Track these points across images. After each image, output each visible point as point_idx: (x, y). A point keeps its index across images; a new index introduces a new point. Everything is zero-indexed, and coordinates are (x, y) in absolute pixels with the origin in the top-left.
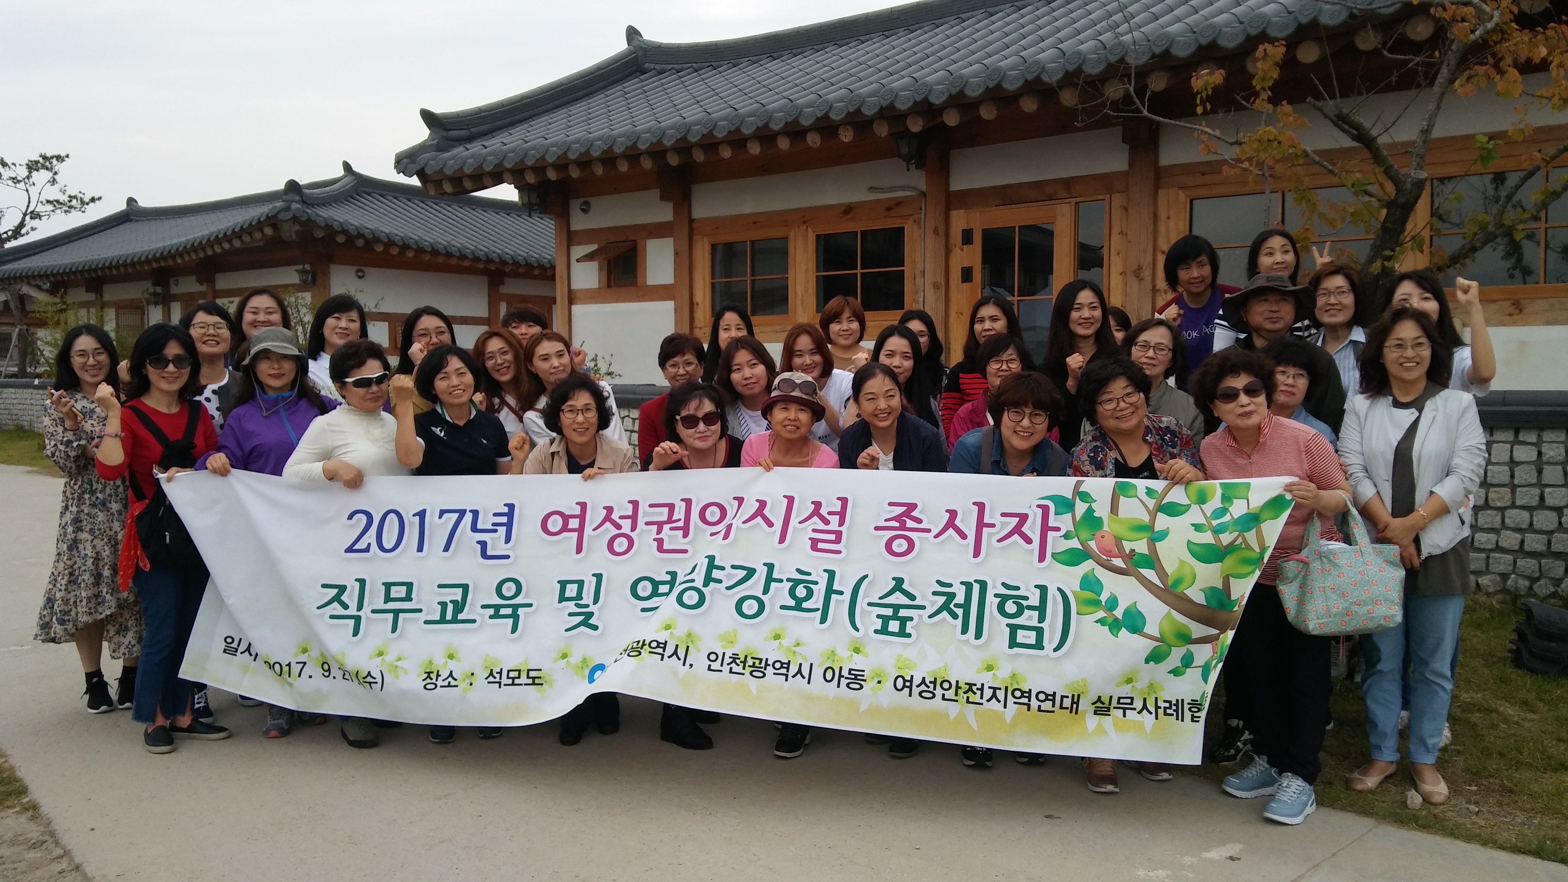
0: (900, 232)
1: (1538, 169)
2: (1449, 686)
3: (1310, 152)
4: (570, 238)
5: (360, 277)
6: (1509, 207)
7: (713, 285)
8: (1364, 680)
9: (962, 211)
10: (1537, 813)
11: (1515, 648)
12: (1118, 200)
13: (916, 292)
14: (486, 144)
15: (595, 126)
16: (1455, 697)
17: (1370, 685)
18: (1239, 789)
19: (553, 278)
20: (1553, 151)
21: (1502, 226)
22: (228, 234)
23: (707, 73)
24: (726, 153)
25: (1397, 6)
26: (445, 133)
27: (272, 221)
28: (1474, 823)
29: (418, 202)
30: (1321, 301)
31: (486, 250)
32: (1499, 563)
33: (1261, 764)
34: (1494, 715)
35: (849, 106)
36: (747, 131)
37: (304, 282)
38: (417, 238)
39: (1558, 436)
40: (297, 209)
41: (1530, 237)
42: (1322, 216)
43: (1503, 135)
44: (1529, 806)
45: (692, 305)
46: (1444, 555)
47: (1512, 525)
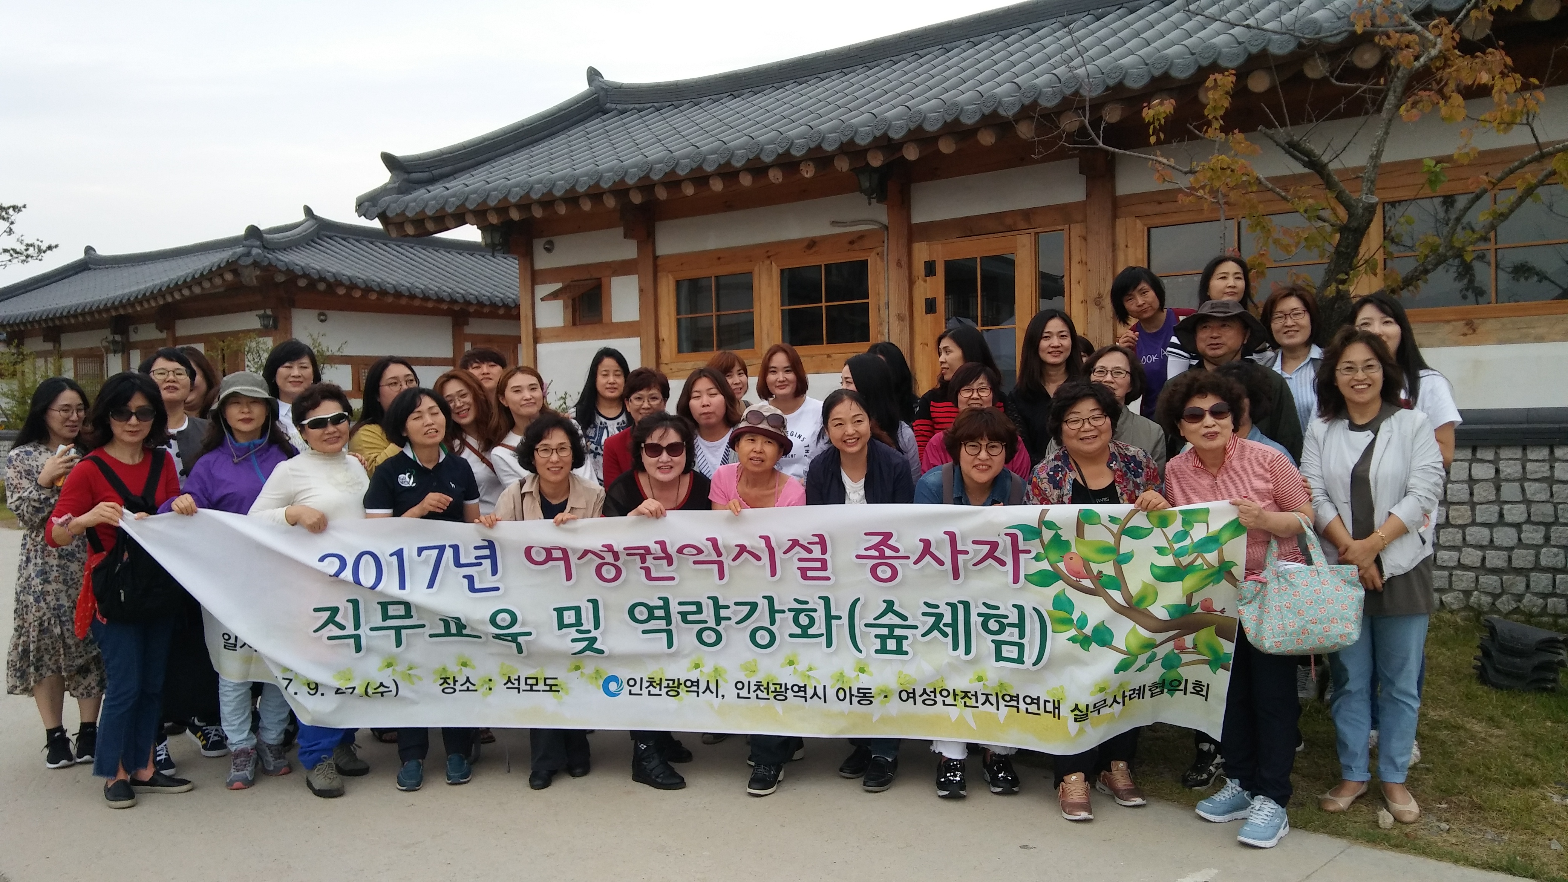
0: (863, 265)
1: (1485, 191)
2: (1416, 705)
3: (1263, 180)
4: (534, 277)
5: (322, 321)
6: (1459, 228)
7: (679, 321)
8: (1333, 700)
9: (924, 244)
10: (1506, 829)
11: (1480, 664)
12: (1077, 230)
13: (881, 324)
14: (448, 185)
15: (557, 166)
16: (1422, 716)
17: (1339, 707)
18: (1212, 813)
19: (517, 317)
20: (1499, 174)
21: (1452, 247)
22: (188, 280)
23: (668, 112)
24: (689, 190)
25: (1344, 35)
26: (406, 176)
27: (232, 266)
28: (1445, 841)
29: (380, 245)
30: (1276, 325)
31: (450, 291)
32: (1462, 581)
33: (1232, 787)
34: (1462, 733)
35: (810, 143)
36: (709, 168)
37: (265, 327)
38: (379, 280)
39: (1516, 454)
40: (259, 254)
41: (1481, 257)
42: (1276, 241)
43: (1448, 159)
44: (1498, 823)
45: (658, 341)
46: (1406, 575)
47: (1473, 543)
